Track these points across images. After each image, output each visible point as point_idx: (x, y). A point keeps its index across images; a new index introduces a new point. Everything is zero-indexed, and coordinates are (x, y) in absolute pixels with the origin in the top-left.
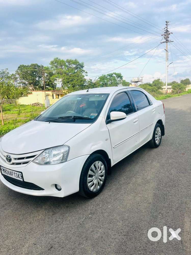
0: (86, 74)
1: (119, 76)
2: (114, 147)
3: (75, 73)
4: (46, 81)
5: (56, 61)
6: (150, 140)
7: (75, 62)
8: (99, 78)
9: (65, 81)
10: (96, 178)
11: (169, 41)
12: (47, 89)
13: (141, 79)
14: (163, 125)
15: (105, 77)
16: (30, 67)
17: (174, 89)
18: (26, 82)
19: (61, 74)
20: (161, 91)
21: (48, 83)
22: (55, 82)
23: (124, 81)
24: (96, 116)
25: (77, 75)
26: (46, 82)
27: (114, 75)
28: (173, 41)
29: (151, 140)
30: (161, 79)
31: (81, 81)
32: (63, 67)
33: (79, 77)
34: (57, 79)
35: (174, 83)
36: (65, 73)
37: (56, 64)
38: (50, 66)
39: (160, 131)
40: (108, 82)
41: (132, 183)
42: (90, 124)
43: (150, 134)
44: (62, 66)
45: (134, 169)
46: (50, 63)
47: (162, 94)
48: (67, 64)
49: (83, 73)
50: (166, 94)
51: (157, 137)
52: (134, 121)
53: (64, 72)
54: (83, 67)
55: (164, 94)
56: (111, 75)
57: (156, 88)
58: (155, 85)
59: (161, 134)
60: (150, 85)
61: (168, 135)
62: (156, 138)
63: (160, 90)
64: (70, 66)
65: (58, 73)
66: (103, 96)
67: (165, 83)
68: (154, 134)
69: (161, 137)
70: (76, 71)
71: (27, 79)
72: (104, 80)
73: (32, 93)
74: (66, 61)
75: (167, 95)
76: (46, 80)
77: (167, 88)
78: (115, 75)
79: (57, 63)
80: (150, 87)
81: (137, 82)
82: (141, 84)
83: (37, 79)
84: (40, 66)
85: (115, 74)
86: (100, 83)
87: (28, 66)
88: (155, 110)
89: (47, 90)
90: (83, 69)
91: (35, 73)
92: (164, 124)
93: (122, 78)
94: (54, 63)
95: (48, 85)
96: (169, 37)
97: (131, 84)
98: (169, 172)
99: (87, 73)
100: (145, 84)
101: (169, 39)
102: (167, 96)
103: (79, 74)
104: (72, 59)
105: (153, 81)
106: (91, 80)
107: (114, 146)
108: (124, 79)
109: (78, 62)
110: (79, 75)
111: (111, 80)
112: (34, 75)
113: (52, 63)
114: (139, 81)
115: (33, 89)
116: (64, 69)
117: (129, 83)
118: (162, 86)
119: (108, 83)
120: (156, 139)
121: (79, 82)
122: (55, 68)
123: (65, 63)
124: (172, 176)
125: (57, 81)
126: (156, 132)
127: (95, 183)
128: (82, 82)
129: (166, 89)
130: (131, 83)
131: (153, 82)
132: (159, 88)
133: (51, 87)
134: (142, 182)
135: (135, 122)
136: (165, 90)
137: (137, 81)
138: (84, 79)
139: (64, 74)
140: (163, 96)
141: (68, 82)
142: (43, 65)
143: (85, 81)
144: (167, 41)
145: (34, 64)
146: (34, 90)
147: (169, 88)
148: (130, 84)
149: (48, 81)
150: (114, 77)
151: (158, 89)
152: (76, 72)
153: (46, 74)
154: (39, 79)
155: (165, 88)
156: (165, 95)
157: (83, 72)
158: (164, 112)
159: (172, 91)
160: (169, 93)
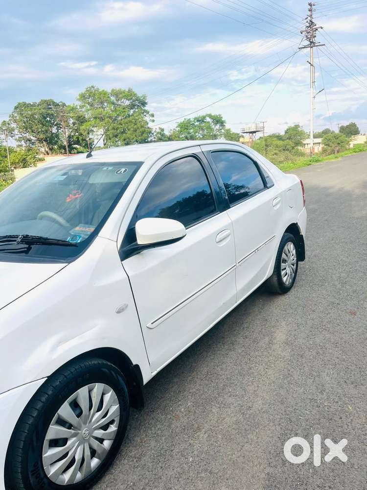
0: (152, 118)
1: (218, 121)
2: (151, 326)
3: (129, 116)
4: (72, 134)
5: (91, 93)
6: (269, 277)
7: (129, 95)
8: (179, 126)
9: (110, 133)
10: (83, 441)
11: (317, 44)
12: (76, 151)
13: (261, 125)
14: (302, 236)
15: (189, 123)
16: (38, 105)
17: (328, 145)
18: (32, 138)
19: (102, 119)
20: (301, 150)
21: (77, 138)
22: (91, 136)
23: (229, 130)
24: (89, 233)
25: (133, 121)
26: (73, 136)
27: (208, 119)
28: (324, 45)
29: (271, 276)
30: (300, 125)
31: (143, 133)
32: (106, 104)
33: (139, 125)
34: (95, 129)
35: (326, 132)
36: (110, 117)
37: (90, 100)
38: (78, 103)
39: (294, 251)
40: (197, 134)
41: (207, 426)
42: (62, 265)
43: (267, 263)
44: (102, 103)
45: (222, 369)
46: (78, 97)
47: (303, 155)
48: (113, 98)
49: (145, 116)
50: (311, 156)
51: (285, 269)
52: (219, 237)
53: (107, 115)
54: (146, 103)
55: (307, 156)
56: (201, 120)
57: (291, 143)
58: (289, 138)
59: (295, 259)
60: (279, 138)
61: (314, 254)
62: (285, 271)
63: (299, 148)
64: (119, 103)
65: (95, 118)
66: (123, 170)
67: (308, 133)
68: (279, 260)
69: (295, 266)
70: (132, 112)
71: (32, 132)
72: (187, 129)
73: (44, 160)
74: (110, 91)
75: (313, 156)
76: (72, 132)
77: (314, 144)
78: (210, 118)
79: (93, 96)
80: (280, 141)
81: (255, 132)
82: (261, 136)
83: (54, 130)
84: (58, 105)
85: (210, 116)
86: (181, 137)
87: (34, 105)
88: (278, 199)
89: (75, 153)
90: (146, 108)
91: (48, 119)
92: (303, 232)
93: (225, 124)
94: (87, 98)
95: (78, 142)
96: (315, 36)
97: (243, 137)
98: (317, 379)
99: (153, 116)
100: (270, 136)
101: (316, 40)
102: (315, 160)
103: (137, 118)
104: (123, 89)
105: (286, 130)
106: (163, 130)
107: (149, 325)
108: (227, 126)
109: (135, 95)
110: (137, 120)
111: (202, 129)
112: (47, 121)
113: (83, 97)
114: (258, 131)
115: (47, 152)
116: (108, 109)
117: (238, 134)
118: (304, 139)
119: (196, 136)
120: (283, 273)
121: (138, 135)
122: (89, 108)
123: (108, 97)
124: (325, 396)
125: (94, 133)
126: (284, 256)
127: (77, 458)
128: (145, 135)
129: (312, 145)
130: (243, 134)
131: (286, 132)
132: (298, 143)
133: (84, 147)
134: (237, 422)
135: (219, 242)
136: (309, 146)
137: (255, 130)
138: (149, 128)
139: (106, 119)
140: (306, 158)
141: (116, 136)
142: (64, 102)
143: (150, 132)
144: (312, 44)
145: (45, 101)
146: (48, 154)
147: (316, 143)
148: (240, 137)
149: (77, 134)
150: (209, 122)
151: (295, 146)
152: (132, 115)
153: (71, 121)
154: (58, 131)
155: (310, 144)
156: (310, 158)
157: (145, 114)
158: (304, 201)
159: (323, 148)
160: (317, 154)
